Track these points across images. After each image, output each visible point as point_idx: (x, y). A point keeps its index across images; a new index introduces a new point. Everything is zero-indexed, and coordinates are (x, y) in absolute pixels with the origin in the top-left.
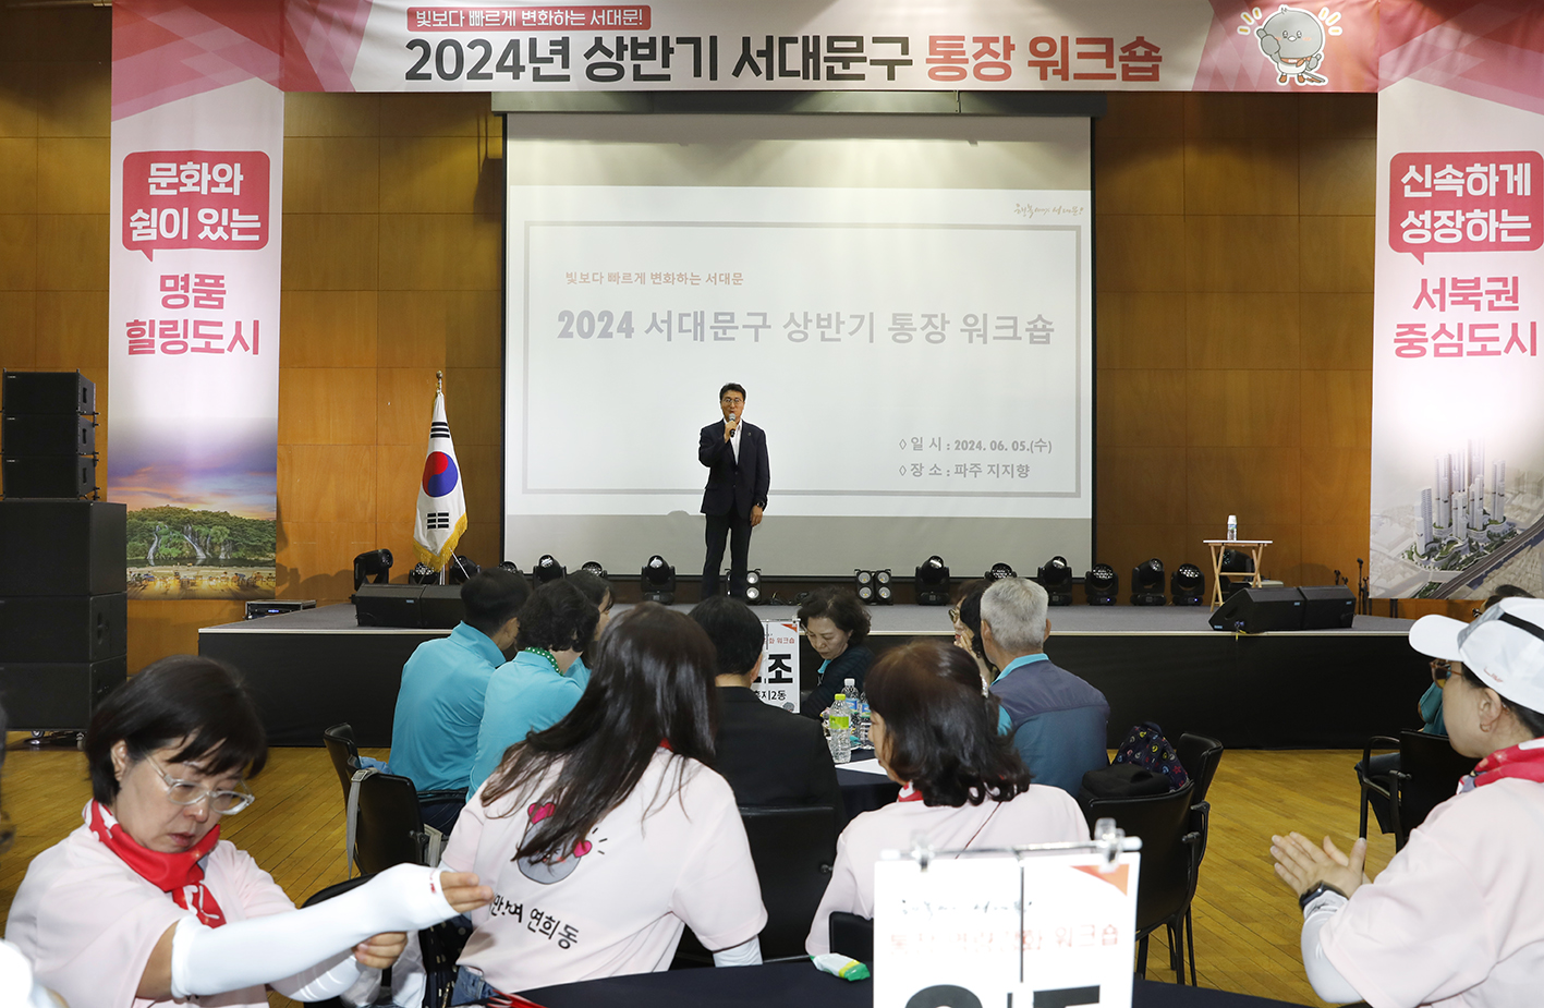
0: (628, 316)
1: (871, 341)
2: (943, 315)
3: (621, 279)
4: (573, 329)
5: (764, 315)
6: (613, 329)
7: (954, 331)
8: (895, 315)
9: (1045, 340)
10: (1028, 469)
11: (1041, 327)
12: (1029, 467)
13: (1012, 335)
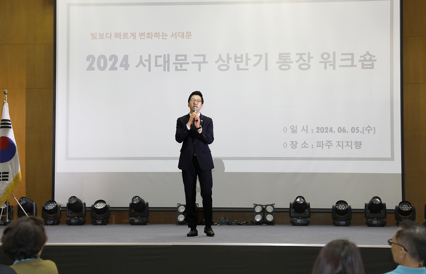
0: (126, 58)
1: (266, 69)
2: (309, 54)
3: (122, 37)
4: (95, 65)
5: (204, 56)
6: (118, 65)
7: (315, 62)
8: (280, 54)
9: (371, 66)
10: (361, 144)
11: (369, 59)
12: (362, 143)
13: (350, 64)
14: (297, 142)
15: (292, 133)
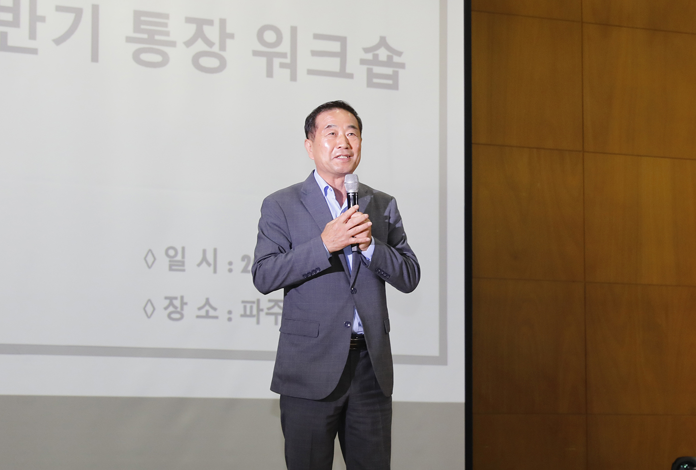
1: (95, 58)
2: (223, 22)
7: (240, 53)
8: (138, 14)
9: (390, 82)
11: (385, 59)
13: (337, 69)
15: (171, 269)
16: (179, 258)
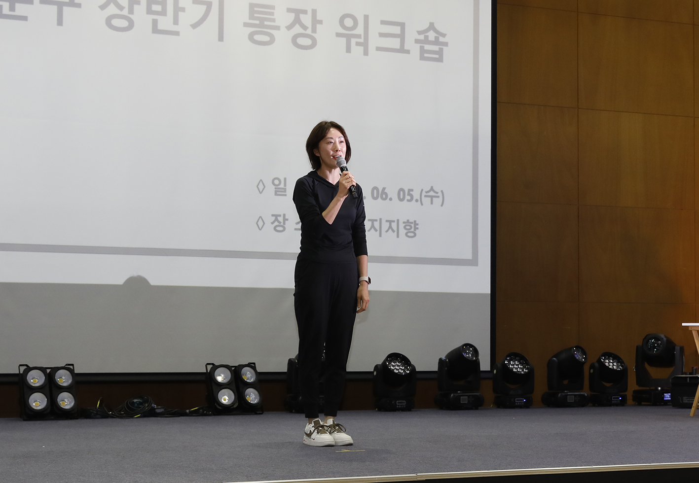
1: (221, 38)
2: (314, 12)
7: (327, 33)
8: (252, 6)
9: (437, 56)
10: (417, 226)
11: (433, 39)
12: (418, 224)
13: (398, 46)
14: (286, 218)
15: (276, 194)
16: (282, 186)
